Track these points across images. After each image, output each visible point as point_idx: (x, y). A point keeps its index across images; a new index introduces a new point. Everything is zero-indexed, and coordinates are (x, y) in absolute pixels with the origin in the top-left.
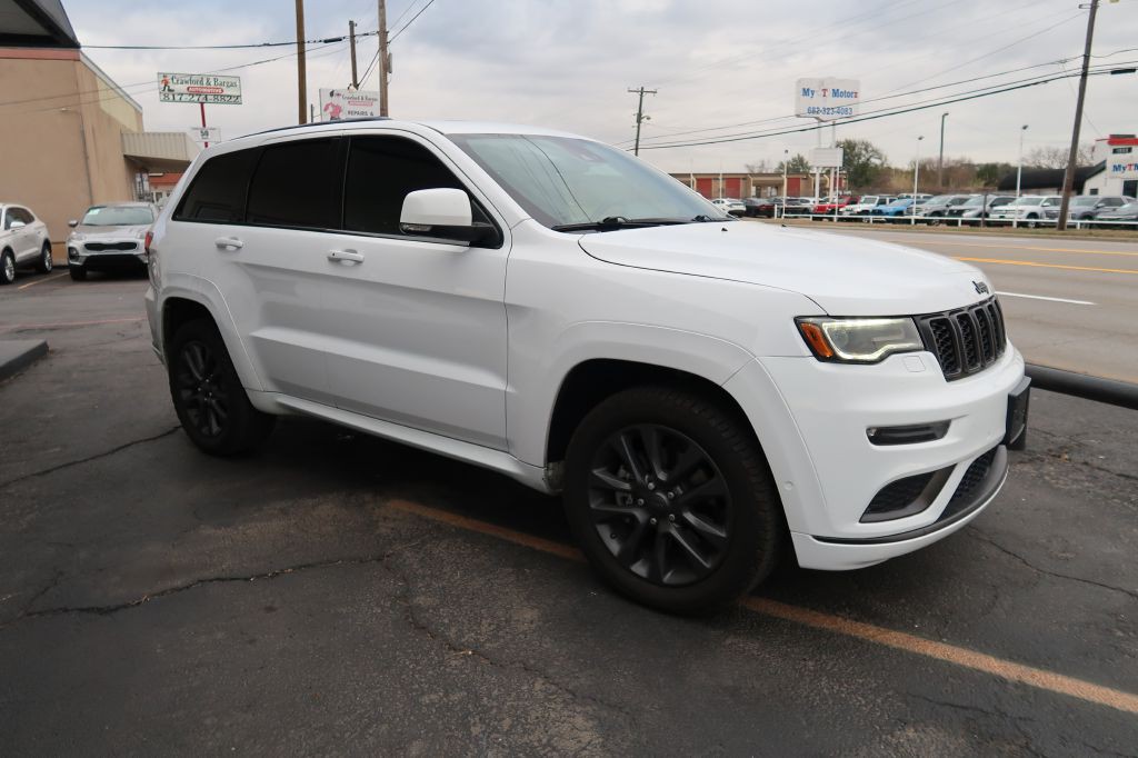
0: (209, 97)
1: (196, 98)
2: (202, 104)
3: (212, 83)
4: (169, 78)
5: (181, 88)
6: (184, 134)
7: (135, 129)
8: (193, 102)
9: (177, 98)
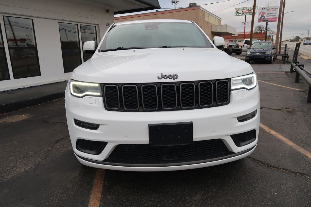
0: (248, 13)
1: (244, 14)
2: (246, 15)
3: (249, 9)
4: (238, 10)
5: (241, 12)
6: (226, 25)
7: (217, 24)
8: (244, 15)
9: (239, 14)
